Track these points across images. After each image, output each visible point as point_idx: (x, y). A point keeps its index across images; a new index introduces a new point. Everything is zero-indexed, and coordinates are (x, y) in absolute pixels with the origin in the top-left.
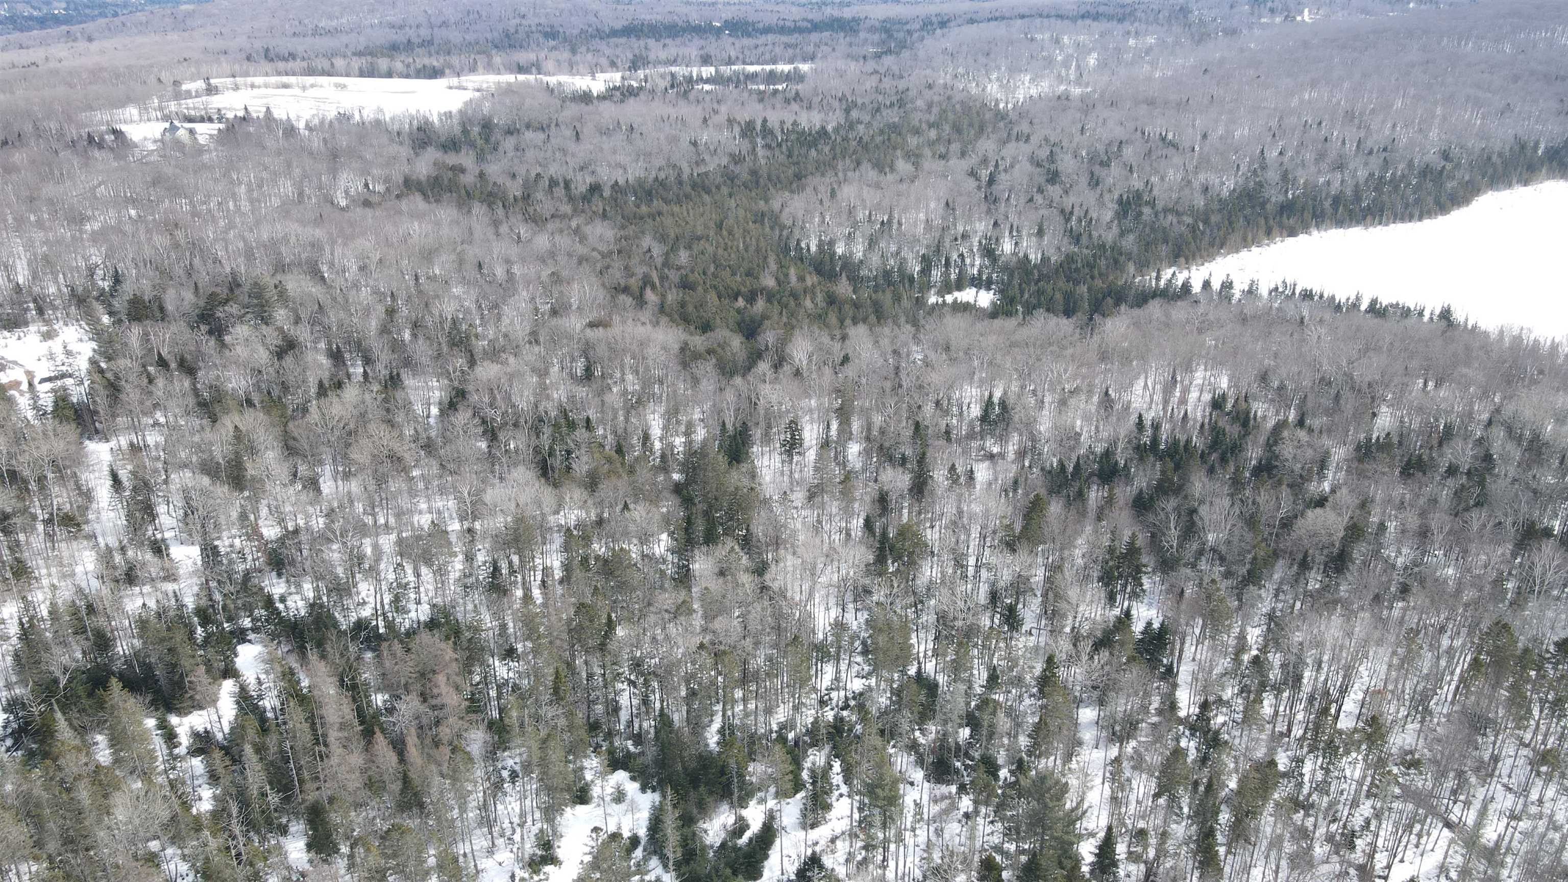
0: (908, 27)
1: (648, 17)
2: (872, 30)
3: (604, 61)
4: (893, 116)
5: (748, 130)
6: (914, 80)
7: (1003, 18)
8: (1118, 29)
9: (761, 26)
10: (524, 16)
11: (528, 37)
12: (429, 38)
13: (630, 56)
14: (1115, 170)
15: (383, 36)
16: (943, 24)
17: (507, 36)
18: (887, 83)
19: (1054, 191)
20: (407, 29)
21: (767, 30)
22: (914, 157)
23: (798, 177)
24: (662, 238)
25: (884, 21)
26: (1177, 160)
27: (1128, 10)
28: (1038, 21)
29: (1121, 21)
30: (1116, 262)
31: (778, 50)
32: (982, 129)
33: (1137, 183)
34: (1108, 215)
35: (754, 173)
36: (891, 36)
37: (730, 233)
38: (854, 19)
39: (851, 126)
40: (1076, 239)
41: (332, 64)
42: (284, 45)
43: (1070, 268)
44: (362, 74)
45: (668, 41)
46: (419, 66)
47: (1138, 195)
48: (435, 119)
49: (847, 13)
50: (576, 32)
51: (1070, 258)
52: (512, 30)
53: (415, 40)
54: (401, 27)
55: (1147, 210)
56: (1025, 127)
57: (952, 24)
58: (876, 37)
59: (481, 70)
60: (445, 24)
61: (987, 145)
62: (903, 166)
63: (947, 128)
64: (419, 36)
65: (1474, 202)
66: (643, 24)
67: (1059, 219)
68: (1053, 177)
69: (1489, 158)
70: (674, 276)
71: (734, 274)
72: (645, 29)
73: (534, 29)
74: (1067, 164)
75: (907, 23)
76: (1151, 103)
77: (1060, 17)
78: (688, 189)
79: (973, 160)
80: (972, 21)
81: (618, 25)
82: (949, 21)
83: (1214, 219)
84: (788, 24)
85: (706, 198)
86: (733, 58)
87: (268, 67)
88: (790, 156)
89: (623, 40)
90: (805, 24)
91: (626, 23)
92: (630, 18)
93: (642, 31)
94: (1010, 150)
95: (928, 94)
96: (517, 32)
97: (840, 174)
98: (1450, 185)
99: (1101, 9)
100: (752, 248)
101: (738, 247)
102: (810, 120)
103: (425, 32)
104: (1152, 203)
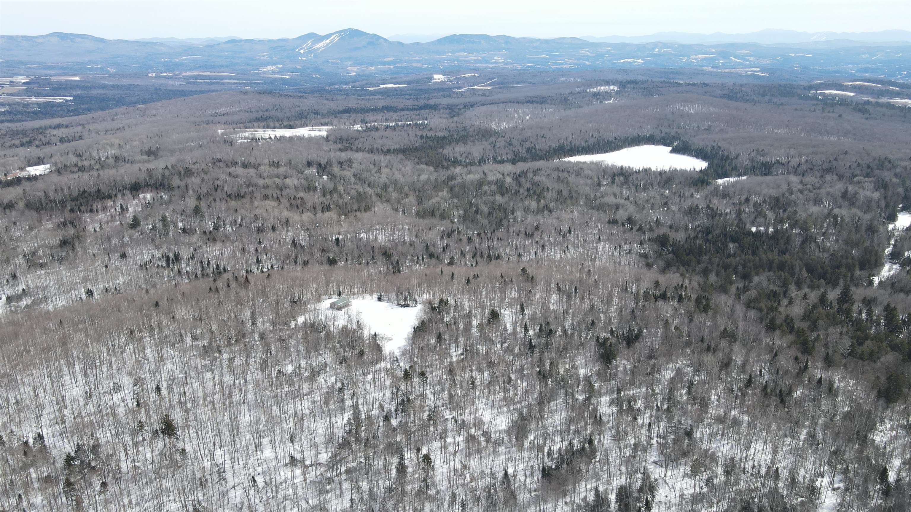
0: (458, 107)
1: (350, 106)
2: (444, 108)
4: (463, 133)
5: (422, 137)
6: (468, 123)
7: (496, 103)
8: (540, 106)
10: (299, 106)
14: (528, 143)
16: (472, 106)
18: (458, 125)
19: (511, 147)
21: (402, 110)
22: (473, 142)
23: (442, 146)
25: (448, 105)
26: (543, 140)
28: (509, 104)
29: (541, 103)
31: (414, 116)
32: (491, 136)
33: (532, 145)
34: (524, 151)
35: (429, 146)
36: (453, 111)
38: (435, 104)
39: (452, 135)
40: (516, 156)
45: (367, 114)
47: (532, 148)
49: (432, 102)
50: (326, 112)
53: (264, 116)
54: (252, 112)
55: (533, 150)
56: (503, 134)
57: (476, 105)
58: (447, 111)
61: (493, 139)
62: (469, 143)
63: (481, 136)
66: (351, 108)
67: (511, 152)
68: (511, 144)
69: (627, 139)
72: (354, 110)
73: (308, 111)
74: (514, 142)
75: (457, 105)
76: (541, 128)
77: (518, 102)
79: (489, 142)
80: (484, 105)
81: (341, 109)
82: (474, 104)
88: (437, 142)
89: (349, 114)
90: (416, 107)
91: (344, 108)
92: (343, 106)
93: (352, 110)
94: (499, 139)
95: (473, 128)
99: (534, 99)
102: (439, 134)
104: (536, 149)
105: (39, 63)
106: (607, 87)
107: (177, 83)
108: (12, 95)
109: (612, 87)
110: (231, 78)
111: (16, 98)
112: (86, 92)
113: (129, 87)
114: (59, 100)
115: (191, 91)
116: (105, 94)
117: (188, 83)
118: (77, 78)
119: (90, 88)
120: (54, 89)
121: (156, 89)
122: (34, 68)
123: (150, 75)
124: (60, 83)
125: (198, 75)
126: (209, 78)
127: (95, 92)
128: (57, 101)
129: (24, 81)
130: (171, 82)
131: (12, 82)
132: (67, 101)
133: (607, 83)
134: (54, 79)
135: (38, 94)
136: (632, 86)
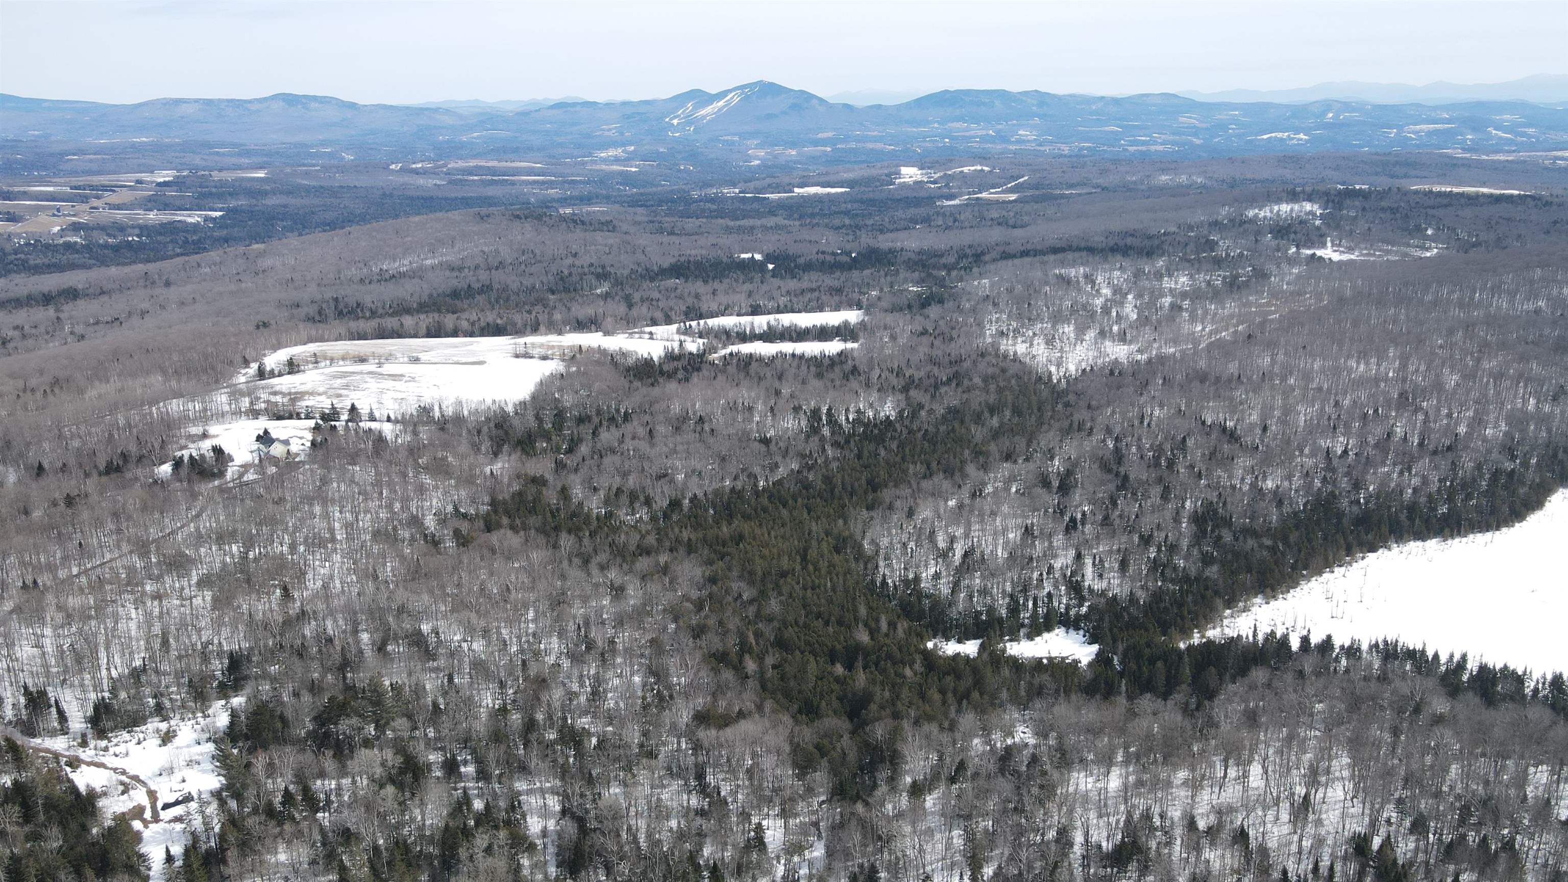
0: (943, 260)
1: (693, 252)
2: (910, 263)
3: (659, 315)
5: (814, 420)
7: (1036, 252)
8: (1149, 266)
9: (801, 261)
10: (575, 255)
11: (581, 279)
12: (488, 283)
13: (684, 308)
14: (1187, 478)
15: (444, 282)
16: (978, 258)
17: (562, 279)
18: (939, 348)
20: (466, 270)
21: (808, 267)
22: (982, 456)
23: (874, 486)
24: (749, 576)
25: (919, 253)
27: (1156, 242)
28: (1069, 256)
29: (1150, 256)
30: (1203, 597)
32: (1042, 415)
33: (1209, 494)
34: (1187, 537)
35: (827, 479)
36: (929, 275)
37: (816, 569)
38: (891, 251)
39: (914, 415)
41: (402, 324)
42: (352, 294)
43: (1158, 608)
44: (429, 335)
45: (716, 284)
46: (483, 324)
47: (1213, 510)
48: (510, 409)
49: (884, 242)
50: (626, 272)
51: (1157, 596)
52: (566, 272)
53: (476, 286)
54: (460, 269)
55: (1225, 531)
56: (1087, 416)
57: (987, 258)
58: (915, 276)
59: (542, 328)
60: (501, 265)
64: (478, 280)
65: (1547, 504)
66: (689, 262)
68: (1124, 484)
69: (1555, 455)
70: (768, 631)
71: (827, 623)
72: (692, 268)
73: (586, 270)
74: (1134, 466)
75: (942, 256)
77: (1091, 250)
78: (765, 501)
79: (1041, 461)
80: (1006, 256)
81: (666, 263)
82: (983, 253)
83: (1293, 537)
84: (829, 258)
85: (785, 512)
86: (782, 306)
87: (340, 327)
88: (859, 457)
89: (672, 282)
91: (673, 260)
92: (676, 254)
93: (688, 268)
94: (1077, 446)
96: (570, 274)
97: (915, 486)
98: (1522, 491)
99: (1129, 241)
100: (840, 588)
101: (825, 585)
102: (873, 407)
103: (484, 276)
104: (1229, 522)
105: (234, 145)
106: (1296, 207)
107: (431, 182)
108: (119, 207)
109: (1308, 206)
110: (531, 172)
111: (120, 215)
112: (254, 202)
113: (333, 192)
114: (194, 218)
115: (446, 199)
116: (285, 206)
117: (450, 182)
118: (261, 174)
119: (265, 194)
120: (203, 196)
121: (384, 194)
122: (224, 154)
123: (393, 167)
124: (222, 184)
125: (476, 167)
126: (493, 171)
127: (271, 201)
128: (190, 220)
129: (162, 180)
130: (421, 181)
131: (139, 182)
132: (207, 219)
133: (1293, 196)
134: (216, 176)
135: (165, 206)
136: (1357, 203)
